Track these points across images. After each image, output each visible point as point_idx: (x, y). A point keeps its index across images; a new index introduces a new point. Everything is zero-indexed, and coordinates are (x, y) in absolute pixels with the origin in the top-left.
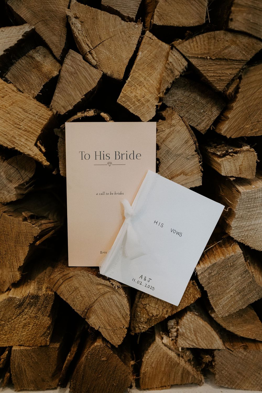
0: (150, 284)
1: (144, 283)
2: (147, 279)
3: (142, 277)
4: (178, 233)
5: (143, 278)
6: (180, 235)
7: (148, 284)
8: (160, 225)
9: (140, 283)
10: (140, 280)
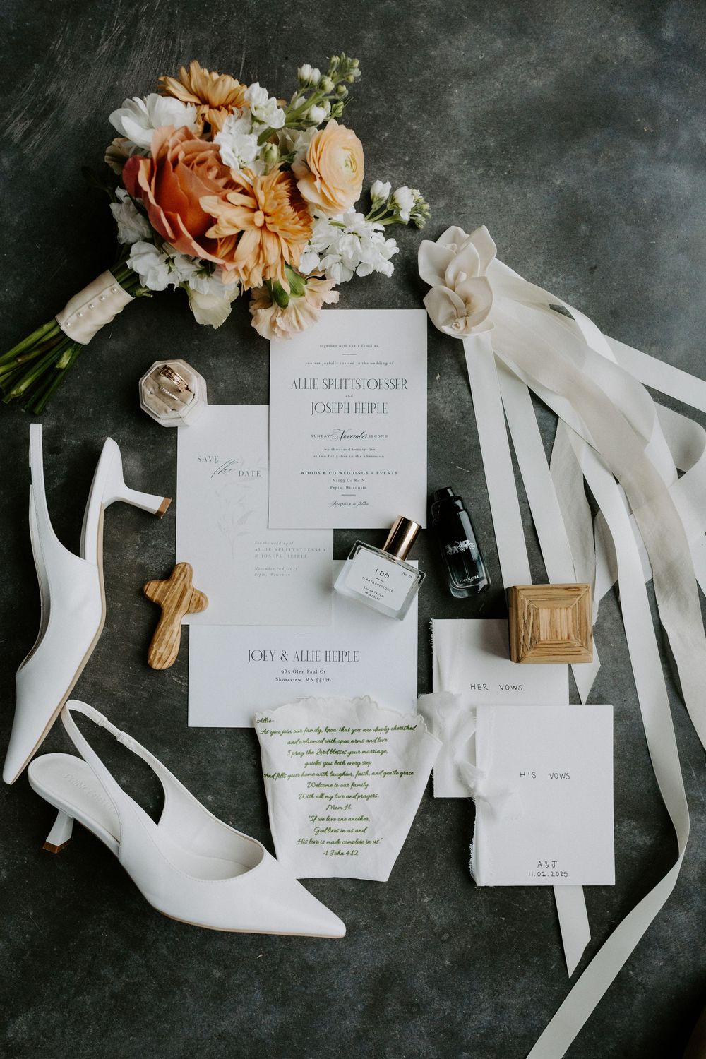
0: (558, 868)
1: (548, 871)
2: (550, 864)
3: (540, 864)
4: (562, 776)
5: (544, 865)
6: (568, 777)
7: (555, 870)
8: (531, 775)
9: (543, 874)
10: (540, 870)
